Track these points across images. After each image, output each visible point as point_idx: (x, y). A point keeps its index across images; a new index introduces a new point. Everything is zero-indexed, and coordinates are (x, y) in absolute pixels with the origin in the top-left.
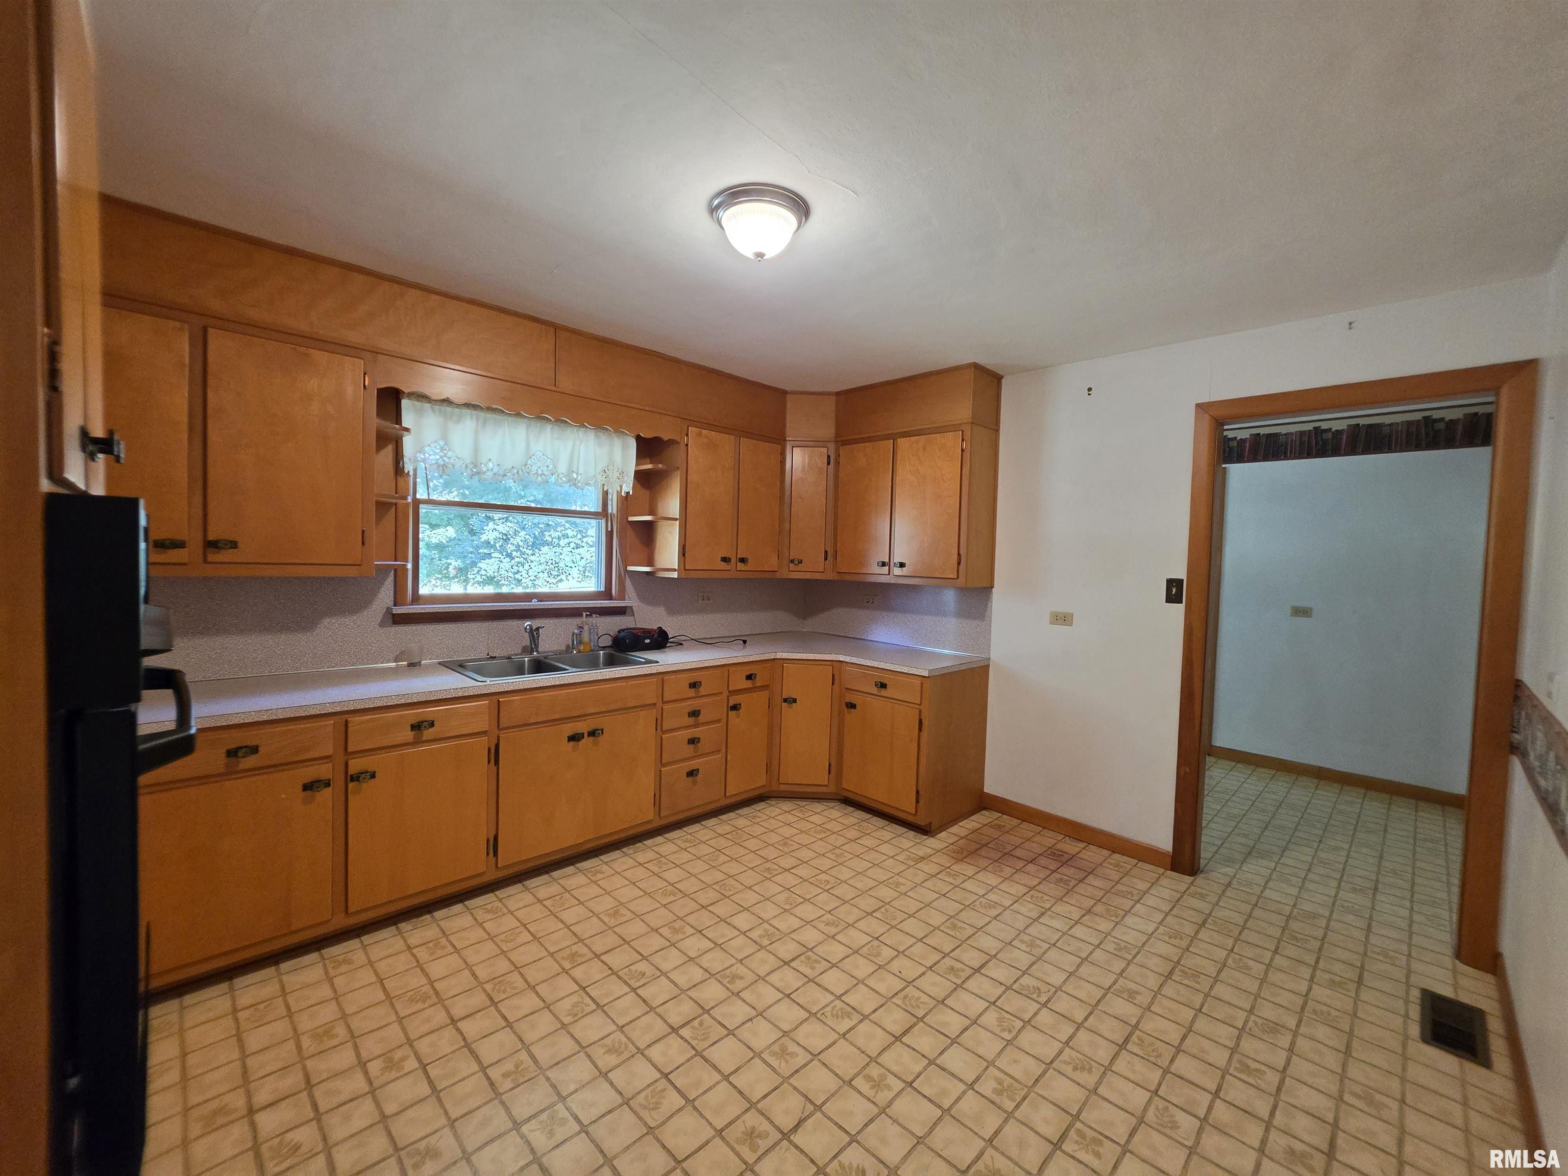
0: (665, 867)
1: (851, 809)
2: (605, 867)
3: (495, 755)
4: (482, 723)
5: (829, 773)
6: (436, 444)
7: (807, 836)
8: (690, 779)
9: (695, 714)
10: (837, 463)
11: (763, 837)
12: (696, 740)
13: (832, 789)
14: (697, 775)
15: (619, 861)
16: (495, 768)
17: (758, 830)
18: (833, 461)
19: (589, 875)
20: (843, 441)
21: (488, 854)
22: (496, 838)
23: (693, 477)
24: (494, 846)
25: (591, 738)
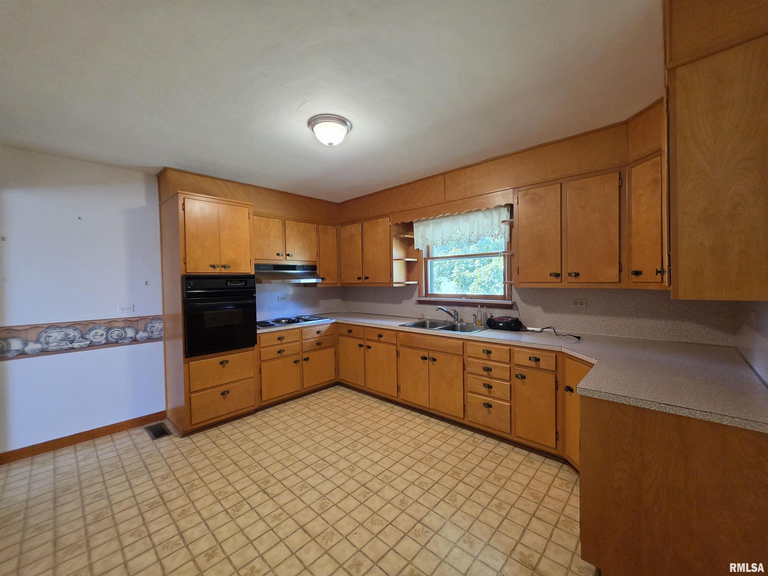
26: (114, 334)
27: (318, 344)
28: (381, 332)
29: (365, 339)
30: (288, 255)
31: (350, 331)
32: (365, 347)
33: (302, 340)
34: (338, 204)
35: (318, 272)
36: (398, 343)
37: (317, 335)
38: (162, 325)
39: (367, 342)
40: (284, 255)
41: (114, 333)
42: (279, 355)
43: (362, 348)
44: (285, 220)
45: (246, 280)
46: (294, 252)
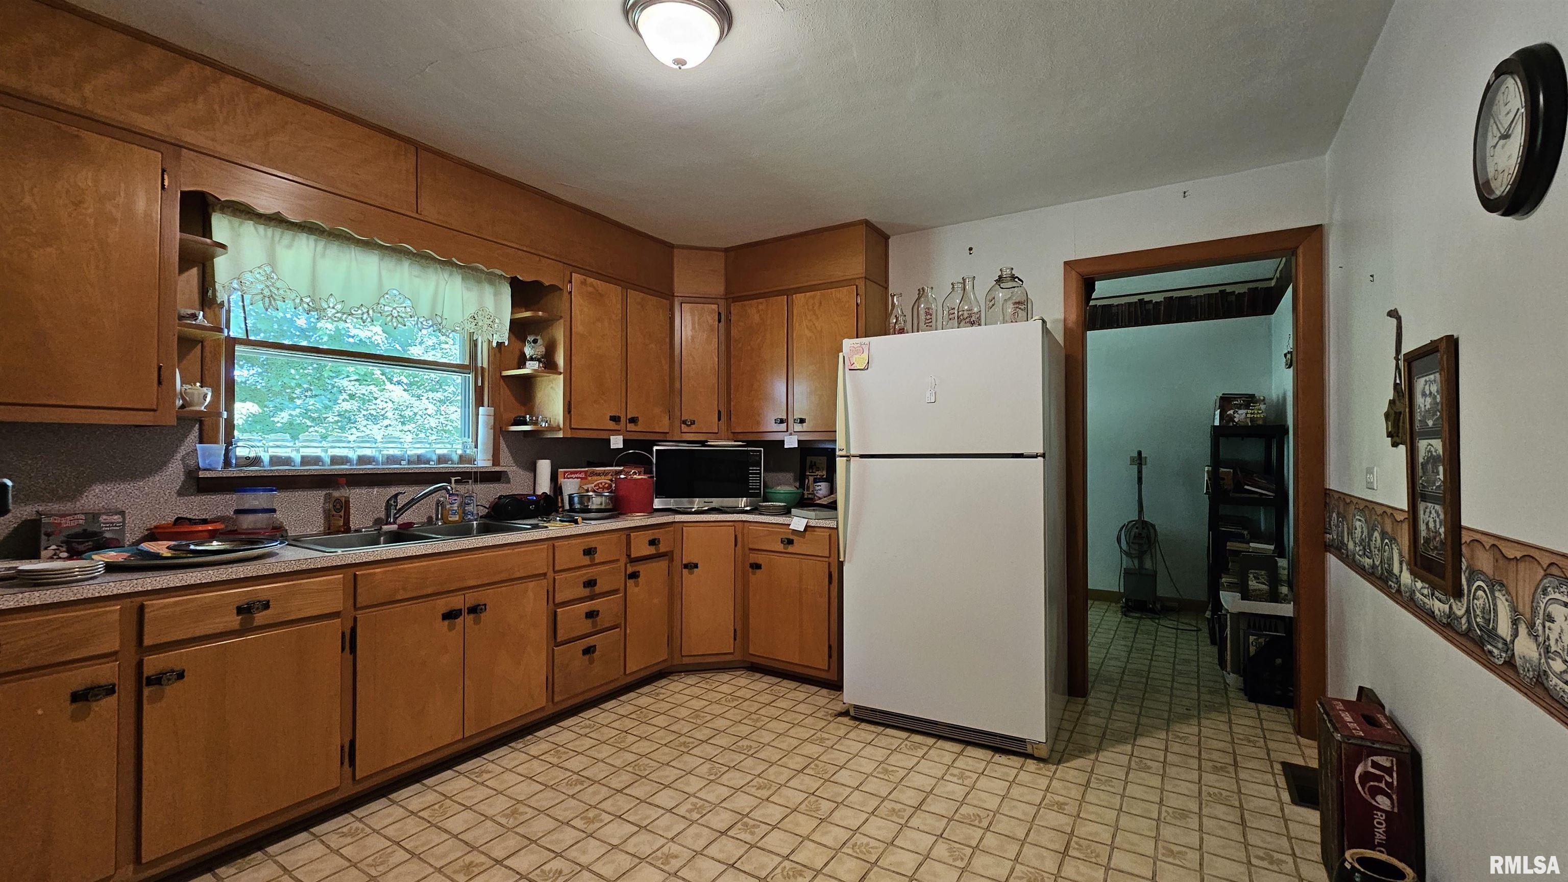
0: (565, 757)
1: (758, 675)
2: (491, 766)
3: (350, 642)
4: (335, 602)
5: (735, 639)
6: (259, 270)
7: (718, 706)
8: (587, 657)
9: (590, 583)
10: (729, 321)
11: (671, 713)
12: (595, 613)
13: (738, 657)
14: (594, 652)
15: (507, 757)
16: (351, 657)
17: (665, 706)
18: (725, 319)
19: (473, 777)
20: (733, 298)
21: (342, 763)
22: (352, 743)
23: (578, 328)
24: (350, 753)
25: (472, 616)
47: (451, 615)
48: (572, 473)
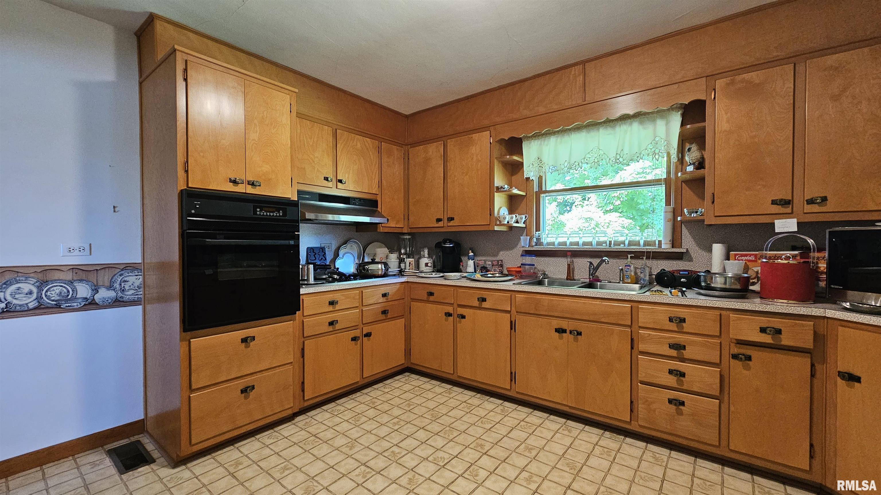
3: (514, 326)
9: (677, 347)
12: (679, 373)
14: (681, 407)
16: (514, 333)
21: (511, 380)
22: (515, 373)
24: (514, 378)
26: (52, 292)
27: (384, 312)
28: (484, 294)
29: (455, 305)
30: (340, 181)
31: (431, 294)
32: (456, 316)
33: (362, 306)
34: (406, 116)
35: (379, 209)
36: (513, 308)
37: (382, 300)
38: (141, 280)
39: (458, 309)
40: (334, 180)
41: (54, 290)
42: (331, 328)
43: (451, 318)
44: (336, 130)
45: (286, 208)
46: (348, 177)
47: (561, 331)
48: (742, 255)
